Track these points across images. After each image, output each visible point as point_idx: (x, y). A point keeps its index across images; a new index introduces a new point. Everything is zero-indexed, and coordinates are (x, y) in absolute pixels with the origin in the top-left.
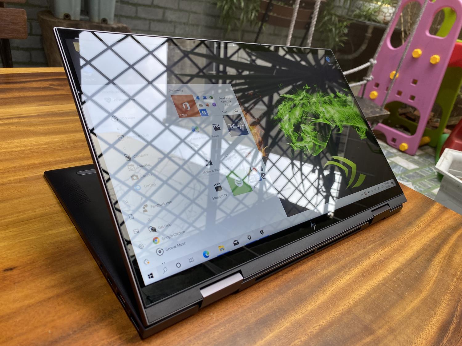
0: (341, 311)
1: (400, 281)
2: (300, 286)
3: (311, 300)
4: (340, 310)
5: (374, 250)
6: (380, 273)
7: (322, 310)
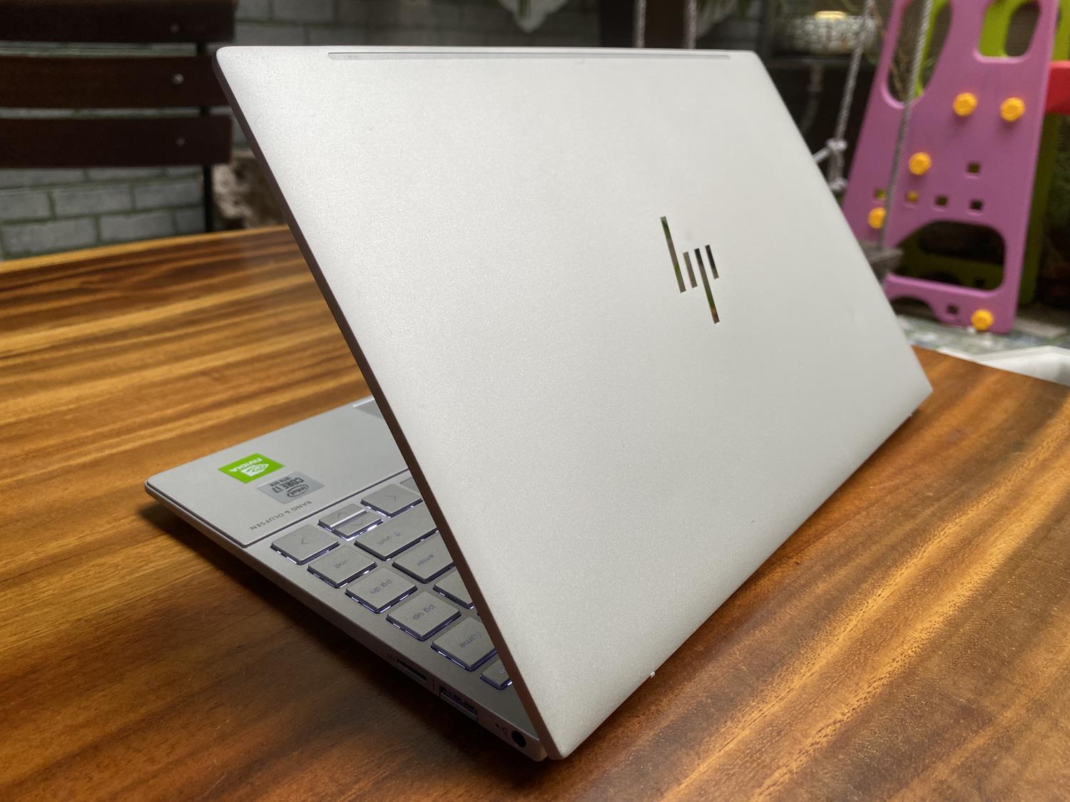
1: (1030, 582)
2: (760, 632)
3: (798, 662)
4: (883, 676)
7: (834, 683)
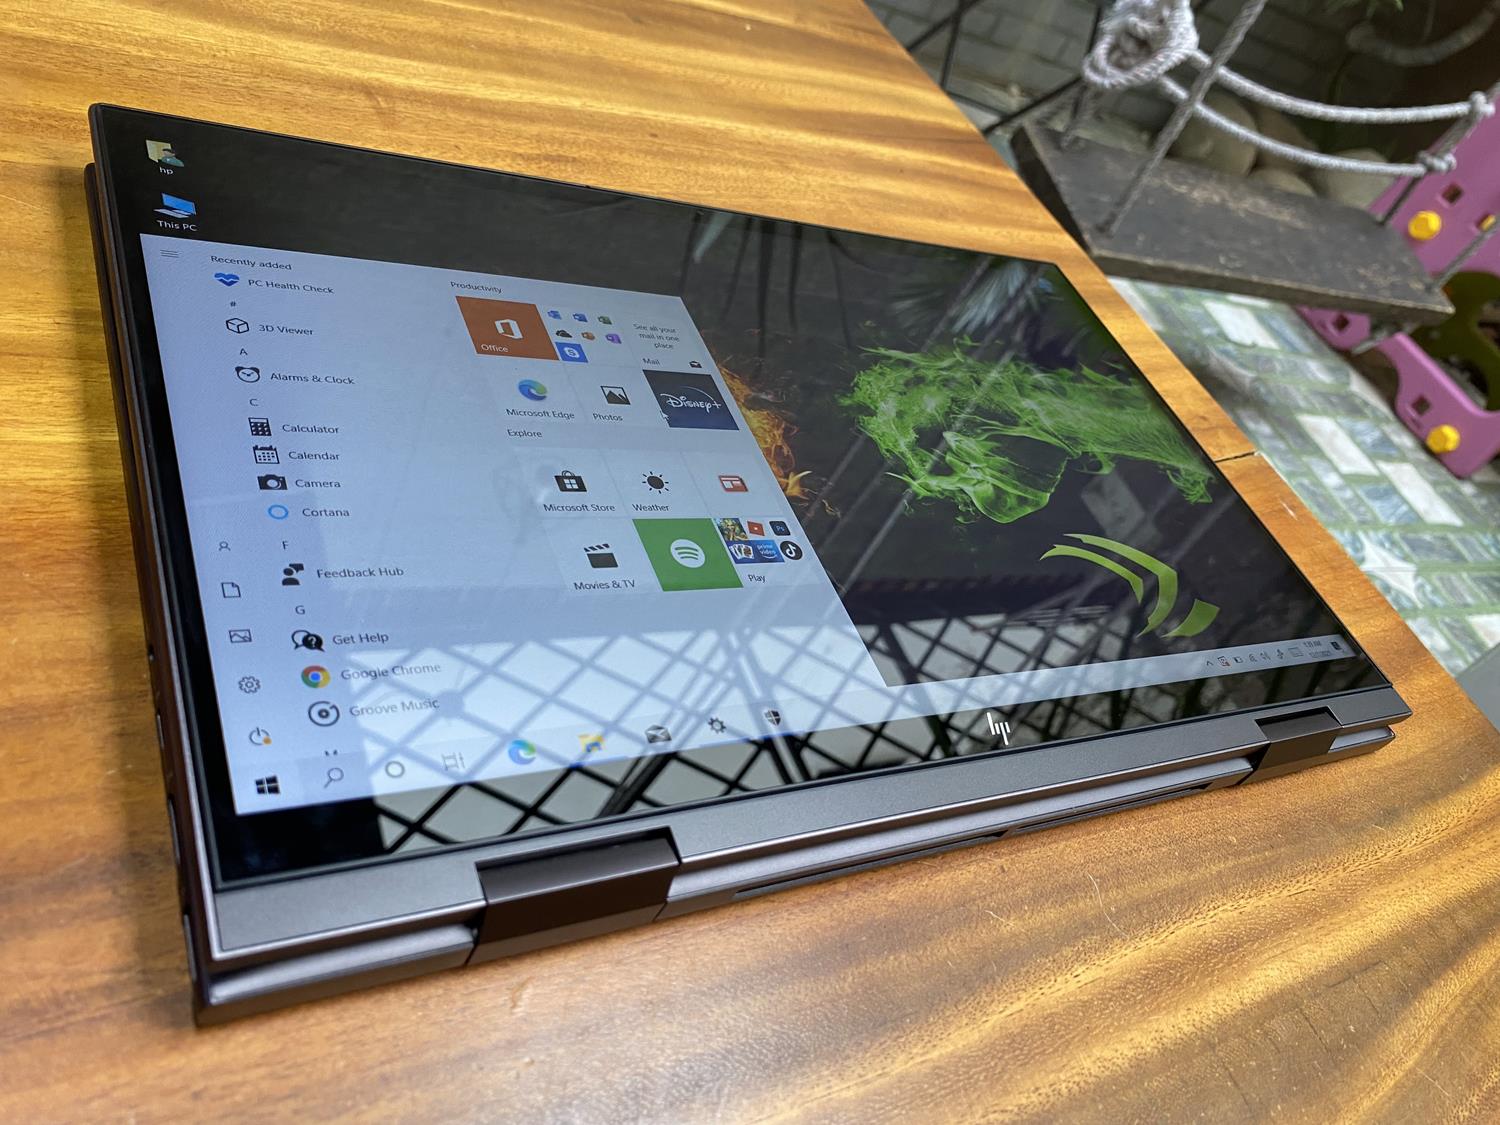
0: (1012, 1111)
1: (1273, 1048)
2: (895, 959)
3: (917, 1033)
5: (1222, 886)
6: (1212, 993)
7: (945, 1088)
